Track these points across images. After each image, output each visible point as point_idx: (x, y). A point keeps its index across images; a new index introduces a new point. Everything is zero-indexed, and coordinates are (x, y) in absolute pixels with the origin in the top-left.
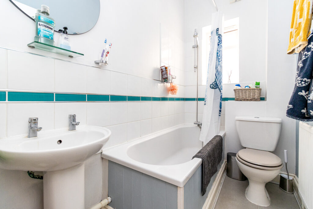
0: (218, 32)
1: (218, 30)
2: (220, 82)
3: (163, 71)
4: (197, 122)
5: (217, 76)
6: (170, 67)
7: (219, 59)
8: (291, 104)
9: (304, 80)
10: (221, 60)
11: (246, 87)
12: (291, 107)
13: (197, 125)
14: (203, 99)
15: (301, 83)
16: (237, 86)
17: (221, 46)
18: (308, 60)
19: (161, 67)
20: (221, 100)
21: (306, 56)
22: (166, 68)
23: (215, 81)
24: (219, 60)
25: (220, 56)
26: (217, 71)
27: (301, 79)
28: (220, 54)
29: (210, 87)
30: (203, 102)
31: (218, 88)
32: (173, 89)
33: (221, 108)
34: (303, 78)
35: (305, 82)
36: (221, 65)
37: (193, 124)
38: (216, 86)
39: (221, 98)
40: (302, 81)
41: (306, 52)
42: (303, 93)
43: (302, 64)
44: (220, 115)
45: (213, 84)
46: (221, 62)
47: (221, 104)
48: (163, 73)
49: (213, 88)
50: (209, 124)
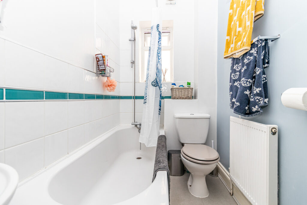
0: (158, 28)
1: (158, 26)
2: (160, 80)
3: (99, 61)
4: (135, 122)
5: (157, 74)
6: (107, 56)
7: (159, 56)
8: (239, 102)
9: (248, 81)
10: (161, 58)
11: (180, 86)
12: (238, 105)
13: (134, 125)
14: (142, 98)
15: (246, 83)
16: (173, 85)
17: (160, 43)
18: (251, 63)
19: (96, 55)
20: (160, 98)
21: (249, 60)
22: (103, 57)
23: (156, 79)
24: (159, 58)
25: (159, 54)
26: (157, 69)
27: (246, 80)
28: (159, 52)
29: (152, 84)
30: (142, 101)
31: (158, 85)
32: (110, 86)
33: (160, 107)
34: (248, 79)
35: (249, 82)
36: (160, 62)
37: (131, 124)
38: (156, 84)
39: (160, 97)
40: (247, 81)
41: (249, 57)
42: (247, 92)
43: (246, 67)
44: (160, 113)
45: (155, 81)
46: (161, 59)
47: (160, 102)
48: (98, 63)
49: (154, 86)
50: (151, 124)
